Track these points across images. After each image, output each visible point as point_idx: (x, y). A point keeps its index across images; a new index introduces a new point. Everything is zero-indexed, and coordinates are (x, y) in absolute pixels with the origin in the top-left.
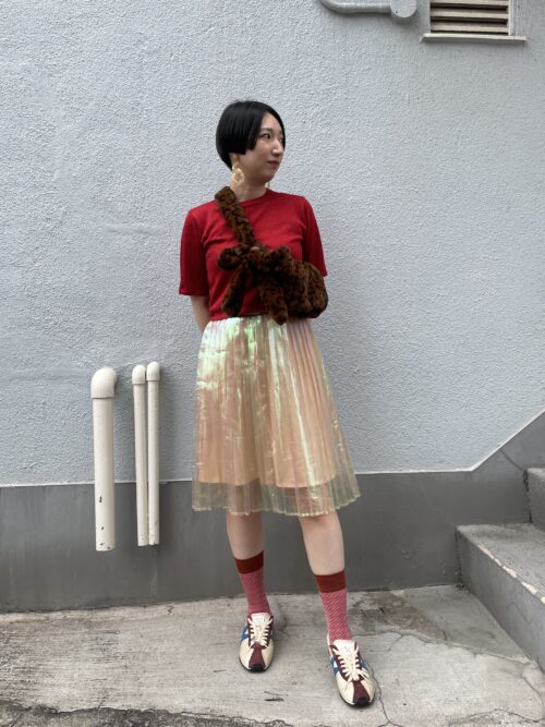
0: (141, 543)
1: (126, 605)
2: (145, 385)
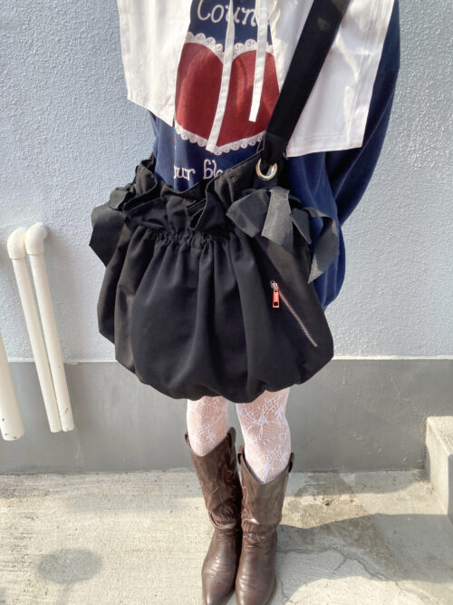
0: (53, 429)
1: (53, 473)
2: (24, 258)
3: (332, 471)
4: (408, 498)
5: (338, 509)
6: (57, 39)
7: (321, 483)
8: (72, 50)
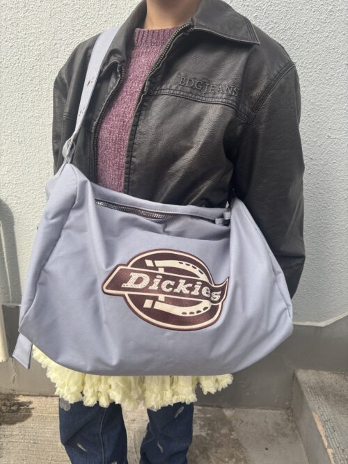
3: (217, 406)
4: (275, 435)
5: (218, 441)
6: (10, 45)
7: (208, 416)
8: (21, 55)
